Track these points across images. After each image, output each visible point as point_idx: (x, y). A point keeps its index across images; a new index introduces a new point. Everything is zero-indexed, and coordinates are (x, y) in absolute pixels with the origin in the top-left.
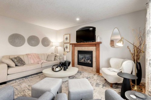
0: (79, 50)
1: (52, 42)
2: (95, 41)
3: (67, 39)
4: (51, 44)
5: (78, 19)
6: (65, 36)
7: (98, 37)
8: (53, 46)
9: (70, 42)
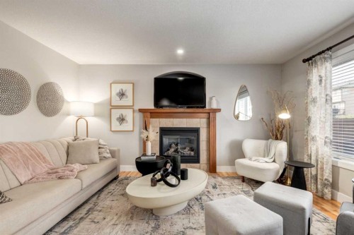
0: (165, 126)
1: (68, 102)
2: (205, 107)
3: (122, 95)
4: (65, 108)
5: (180, 52)
6: (117, 88)
7: (214, 99)
8: (68, 115)
9: (133, 106)
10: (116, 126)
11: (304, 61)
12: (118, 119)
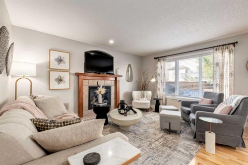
3: (60, 60)
9: (69, 70)
10: (54, 85)
11: (155, 58)
12: (56, 80)
